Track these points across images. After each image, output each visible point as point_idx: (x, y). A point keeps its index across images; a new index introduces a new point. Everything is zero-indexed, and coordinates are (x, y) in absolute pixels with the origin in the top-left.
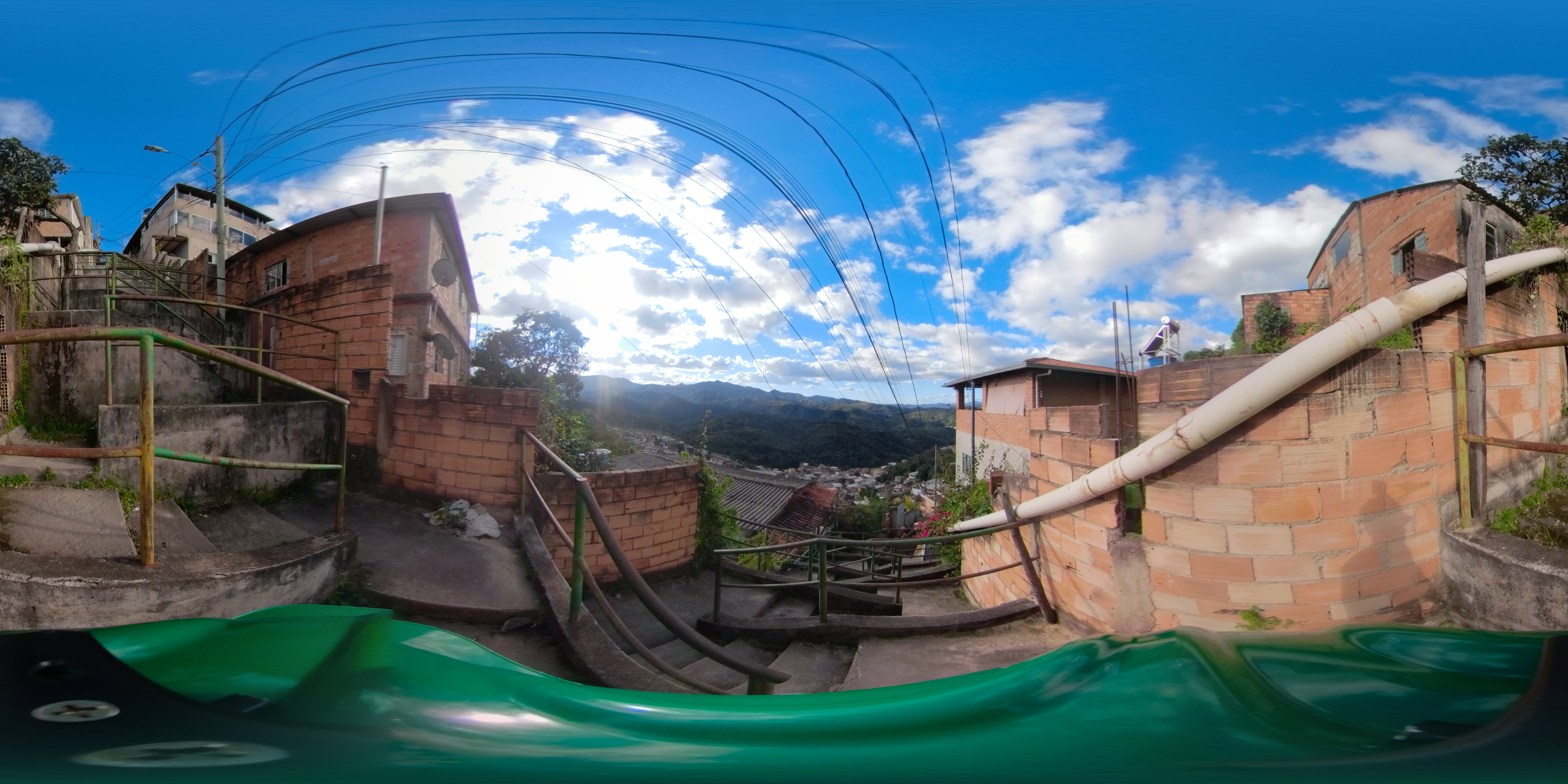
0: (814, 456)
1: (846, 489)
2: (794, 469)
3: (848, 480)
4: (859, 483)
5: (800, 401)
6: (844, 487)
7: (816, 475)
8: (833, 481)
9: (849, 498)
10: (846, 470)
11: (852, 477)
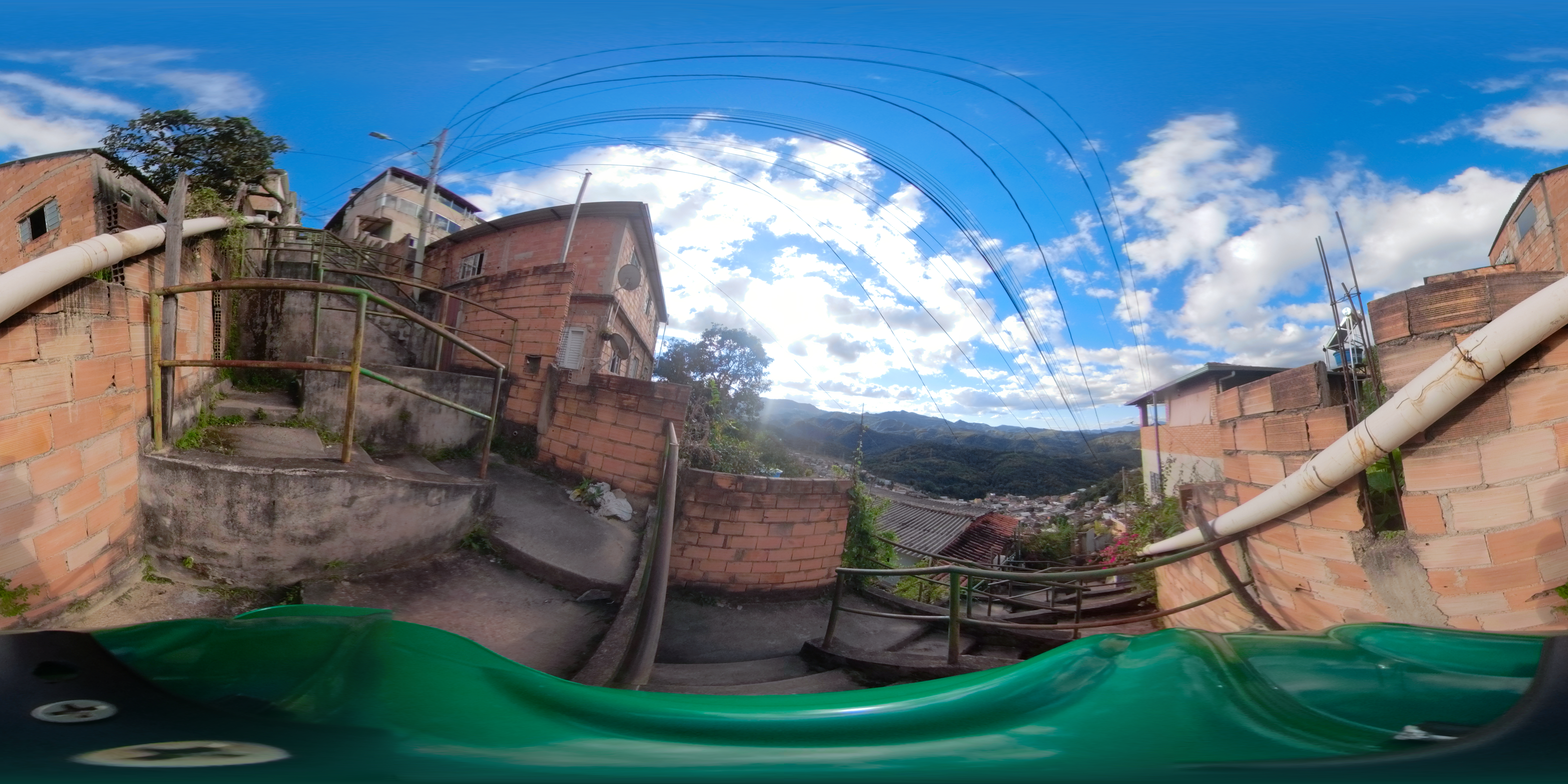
0: (1001, 486)
1: (1036, 518)
2: (980, 500)
3: (1037, 508)
4: (1048, 511)
5: (987, 431)
6: (1033, 516)
7: (1003, 505)
8: (1021, 510)
9: (1038, 525)
10: (1035, 498)
11: (1041, 506)
